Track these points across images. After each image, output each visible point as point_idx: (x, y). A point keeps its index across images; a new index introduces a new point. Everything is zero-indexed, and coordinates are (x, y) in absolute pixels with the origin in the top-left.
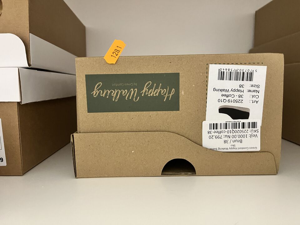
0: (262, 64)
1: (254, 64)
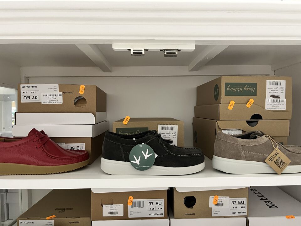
0: (176, 125)
1: (173, 125)
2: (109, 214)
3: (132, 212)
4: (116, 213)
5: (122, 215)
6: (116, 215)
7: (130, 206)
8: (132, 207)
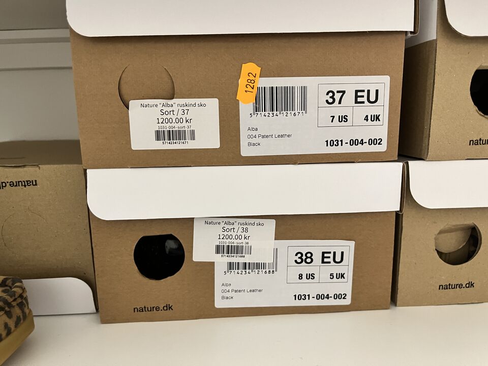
2: (158, 138)
3: (254, 133)
4: (188, 135)
5: (216, 144)
6: (190, 145)
7: (246, 108)
8: (257, 109)
